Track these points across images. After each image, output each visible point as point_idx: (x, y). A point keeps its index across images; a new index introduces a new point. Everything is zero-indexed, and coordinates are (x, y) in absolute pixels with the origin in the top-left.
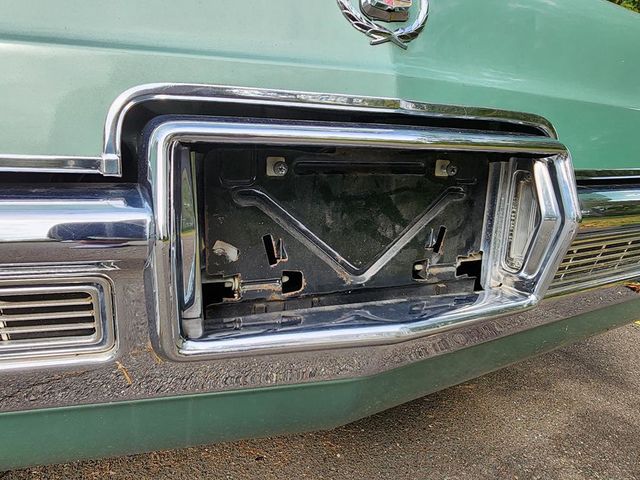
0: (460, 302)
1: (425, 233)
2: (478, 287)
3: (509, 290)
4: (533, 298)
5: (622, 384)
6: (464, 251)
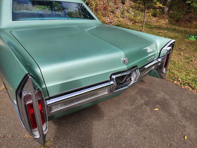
0: (130, 83)
2: (131, 81)
3: (134, 80)
4: (136, 81)
6: (130, 77)
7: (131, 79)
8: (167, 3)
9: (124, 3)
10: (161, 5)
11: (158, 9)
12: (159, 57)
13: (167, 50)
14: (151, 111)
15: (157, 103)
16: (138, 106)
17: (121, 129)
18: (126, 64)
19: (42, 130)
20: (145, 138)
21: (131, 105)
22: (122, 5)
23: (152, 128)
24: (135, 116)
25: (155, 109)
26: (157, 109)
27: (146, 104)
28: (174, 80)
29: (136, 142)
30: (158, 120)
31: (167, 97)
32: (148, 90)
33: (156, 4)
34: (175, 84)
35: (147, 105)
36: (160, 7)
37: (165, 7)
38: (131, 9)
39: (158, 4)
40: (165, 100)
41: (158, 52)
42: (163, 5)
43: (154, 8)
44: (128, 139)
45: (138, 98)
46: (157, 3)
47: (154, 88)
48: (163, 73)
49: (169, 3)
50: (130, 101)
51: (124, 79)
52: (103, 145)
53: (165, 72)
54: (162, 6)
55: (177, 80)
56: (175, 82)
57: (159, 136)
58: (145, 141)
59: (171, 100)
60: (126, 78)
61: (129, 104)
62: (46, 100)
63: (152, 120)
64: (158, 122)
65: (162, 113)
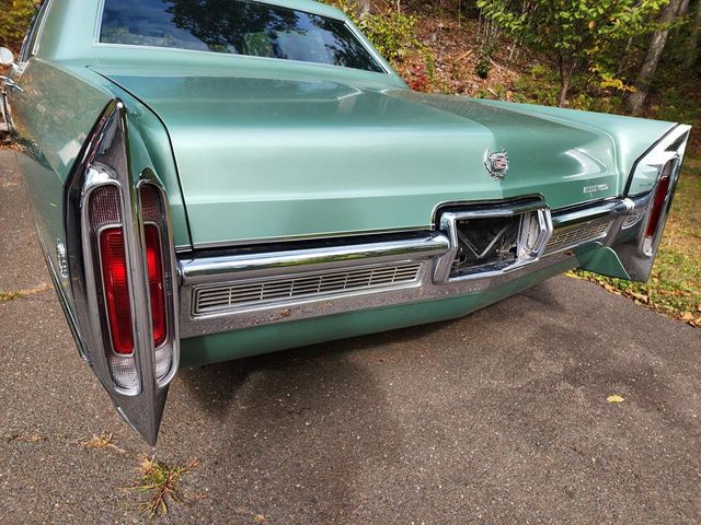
0: (510, 263)
1: (500, 238)
2: (516, 257)
3: (528, 257)
4: (537, 259)
5: (562, 309)
6: (512, 243)
7: (514, 250)
8: (642, 79)
9: (484, 76)
10: (619, 84)
11: (607, 95)
12: (625, 195)
13: (659, 166)
14: (595, 403)
15: (617, 378)
16: (537, 382)
17: (468, 453)
18: (500, 177)
19: (153, 372)
20: (571, 495)
21: (511, 376)
22: (478, 82)
23: (598, 461)
24: (525, 415)
25: (611, 399)
26: (618, 399)
27: (573, 377)
28: (682, 308)
29: (531, 506)
30: (623, 434)
31: (657, 361)
32: (580, 332)
33: (600, 79)
34: (688, 323)
35: (574, 382)
36: (614, 91)
37: (632, 89)
38: (510, 92)
39: (607, 79)
40: (651, 370)
41: (621, 175)
42: (624, 83)
43: (591, 94)
44: (497, 492)
45: (539, 355)
46: (604, 76)
47: (600, 328)
48: (643, 257)
49: (647, 78)
50: (506, 364)
51: (490, 246)
52: (395, 504)
53: (649, 254)
54: (621, 87)
55: (693, 309)
56: (688, 316)
57: (630, 491)
58: (569, 506)
59: (676, 372)
60: (498, 244)
61: (503, 373)
62: (181, 256)
63: (600, 432)
64: (624, 444)
65: (637, 412)
